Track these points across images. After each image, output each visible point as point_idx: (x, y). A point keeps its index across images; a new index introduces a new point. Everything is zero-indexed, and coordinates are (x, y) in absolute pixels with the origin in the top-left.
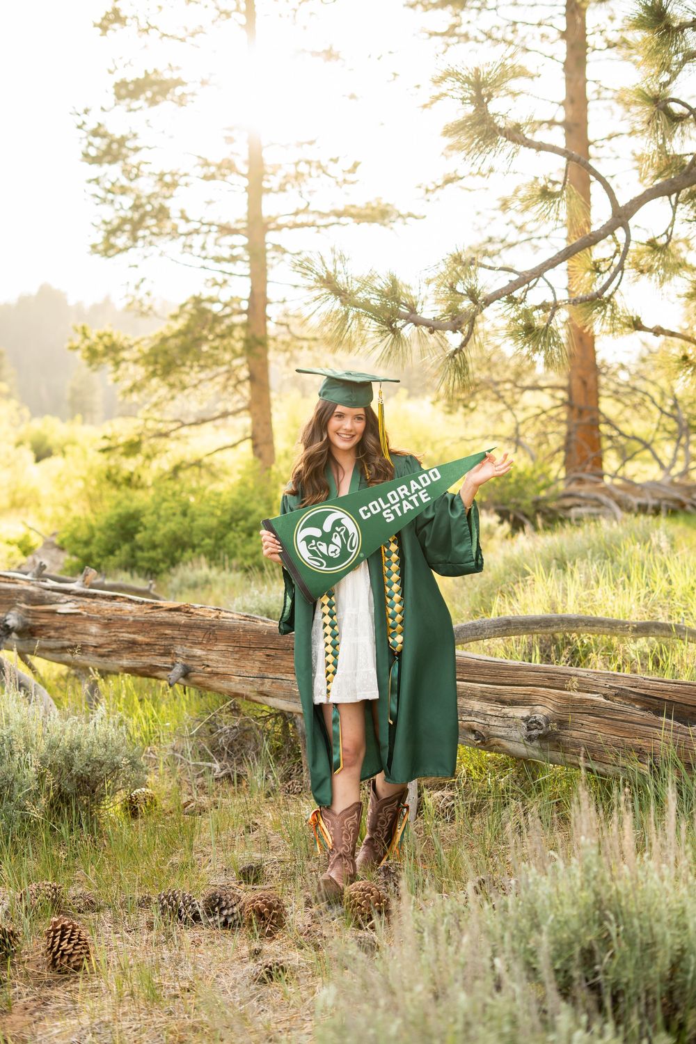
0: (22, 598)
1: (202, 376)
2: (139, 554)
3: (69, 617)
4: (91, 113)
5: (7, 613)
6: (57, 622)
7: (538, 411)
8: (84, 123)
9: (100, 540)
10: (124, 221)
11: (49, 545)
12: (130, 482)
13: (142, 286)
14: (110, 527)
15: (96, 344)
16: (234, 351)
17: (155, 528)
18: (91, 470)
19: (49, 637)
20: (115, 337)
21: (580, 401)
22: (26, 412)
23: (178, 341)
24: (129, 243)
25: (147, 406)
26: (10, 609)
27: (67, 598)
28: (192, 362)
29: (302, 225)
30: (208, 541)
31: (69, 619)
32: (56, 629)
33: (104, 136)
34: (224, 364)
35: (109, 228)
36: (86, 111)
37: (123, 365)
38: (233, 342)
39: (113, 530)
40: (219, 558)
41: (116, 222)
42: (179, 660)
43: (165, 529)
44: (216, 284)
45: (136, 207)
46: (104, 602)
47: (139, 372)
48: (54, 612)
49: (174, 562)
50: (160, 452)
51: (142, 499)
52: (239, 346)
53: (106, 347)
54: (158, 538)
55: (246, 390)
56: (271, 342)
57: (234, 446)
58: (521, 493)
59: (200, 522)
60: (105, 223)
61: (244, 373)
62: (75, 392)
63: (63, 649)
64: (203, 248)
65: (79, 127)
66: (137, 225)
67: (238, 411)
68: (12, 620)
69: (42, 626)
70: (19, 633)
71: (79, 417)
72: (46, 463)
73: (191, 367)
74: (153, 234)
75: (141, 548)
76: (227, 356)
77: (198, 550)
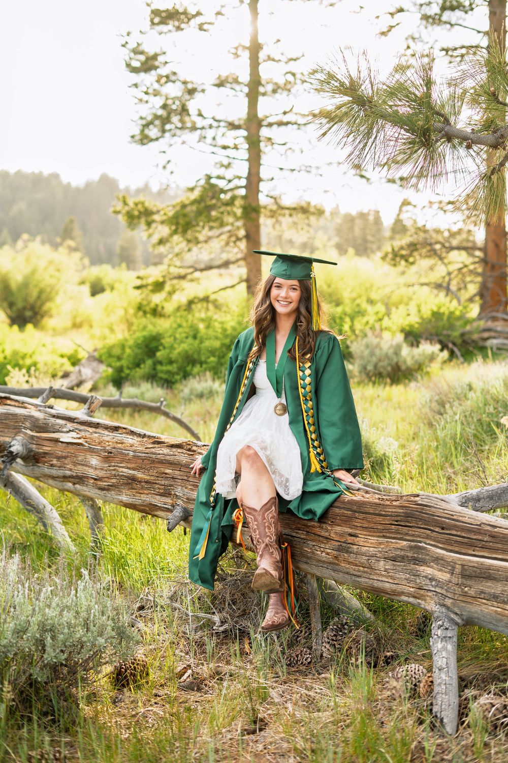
0: (28, 424)
1: (210, 234)
2: (159, 367)
3: (70, 446)
4: (131, 35)
5: (13, 439)
6: (59, 450)
7: (461, 266)
8: (127, 43)
9: (129, 356)
10: (156, 117)
11: (91, 358)
12: (156, 312)
13: (168, 166)
14: (137, 346)
15: (133, 209)
16: (235, 215)
17: (172, 348)
18: (129, 303)
19: (52, 465)
20: (147, 204)
21: (493, 258)
22: (86, 261)
23: (194, 208)
24: (159, 134)
25: (170, 256)
26: (16, 434)
27: (70, 426)
28: (204, 223)
29: (287, 123)
30: (212, 359)
31: (71, 449)
32: (59, 458)
33: (142, 53)
34: (227, 224)
35: (144, 122)
36: (128, 34)
37: (154, 225)
38: (235, 210)
39: (139, 348)
40: (221, 372)
41: (149, 118)
42: (180, 502)
43: (181, 348)
44: (222, 166)
45: (164, 107)
46: (106, 433)
47: (164, 231)
48: (57, 441)
49: (186, 375)
50: (178, 289)
51: (163, 325)
52: (239, 212)
53: (140, 212)
54: (174, 355)
55: (243, 245)
56: (262, 210)
57: (233, 286)
58: (451, 327)
59: (207, 344)
60: (141, 118)
61: (242, 233)
62: (123, 249)
63: (65, 478)
64: (214, 139)
65: (123, 46)
66: (166, 120)
67: (237, 261)
68: (17, 447)
69: (45, 453)
70: (24, 458)
71: (124, 265)
72: (99, 297)
73: (203, 227)
74: (177, 128)
75: (161, 363)
76: (230, 219)
77: (204, 366)
